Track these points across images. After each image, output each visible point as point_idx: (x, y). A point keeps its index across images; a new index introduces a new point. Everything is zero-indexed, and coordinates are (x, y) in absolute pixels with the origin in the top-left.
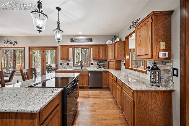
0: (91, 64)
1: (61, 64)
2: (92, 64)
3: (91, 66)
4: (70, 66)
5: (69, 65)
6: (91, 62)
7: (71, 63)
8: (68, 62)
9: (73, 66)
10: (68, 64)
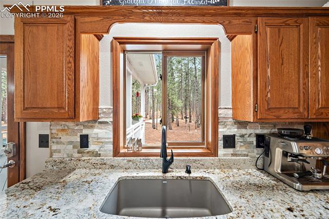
0: (221, 143)
1: (44, 141)
2: (230, 142)
3: (222, 151)
4: (98, 155)
5: (92, 147)
6: (223, 131)
7: (101, 134)
8: (85, 132)
9: (116, 153)
10: (84, 141)
